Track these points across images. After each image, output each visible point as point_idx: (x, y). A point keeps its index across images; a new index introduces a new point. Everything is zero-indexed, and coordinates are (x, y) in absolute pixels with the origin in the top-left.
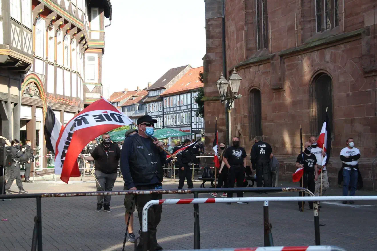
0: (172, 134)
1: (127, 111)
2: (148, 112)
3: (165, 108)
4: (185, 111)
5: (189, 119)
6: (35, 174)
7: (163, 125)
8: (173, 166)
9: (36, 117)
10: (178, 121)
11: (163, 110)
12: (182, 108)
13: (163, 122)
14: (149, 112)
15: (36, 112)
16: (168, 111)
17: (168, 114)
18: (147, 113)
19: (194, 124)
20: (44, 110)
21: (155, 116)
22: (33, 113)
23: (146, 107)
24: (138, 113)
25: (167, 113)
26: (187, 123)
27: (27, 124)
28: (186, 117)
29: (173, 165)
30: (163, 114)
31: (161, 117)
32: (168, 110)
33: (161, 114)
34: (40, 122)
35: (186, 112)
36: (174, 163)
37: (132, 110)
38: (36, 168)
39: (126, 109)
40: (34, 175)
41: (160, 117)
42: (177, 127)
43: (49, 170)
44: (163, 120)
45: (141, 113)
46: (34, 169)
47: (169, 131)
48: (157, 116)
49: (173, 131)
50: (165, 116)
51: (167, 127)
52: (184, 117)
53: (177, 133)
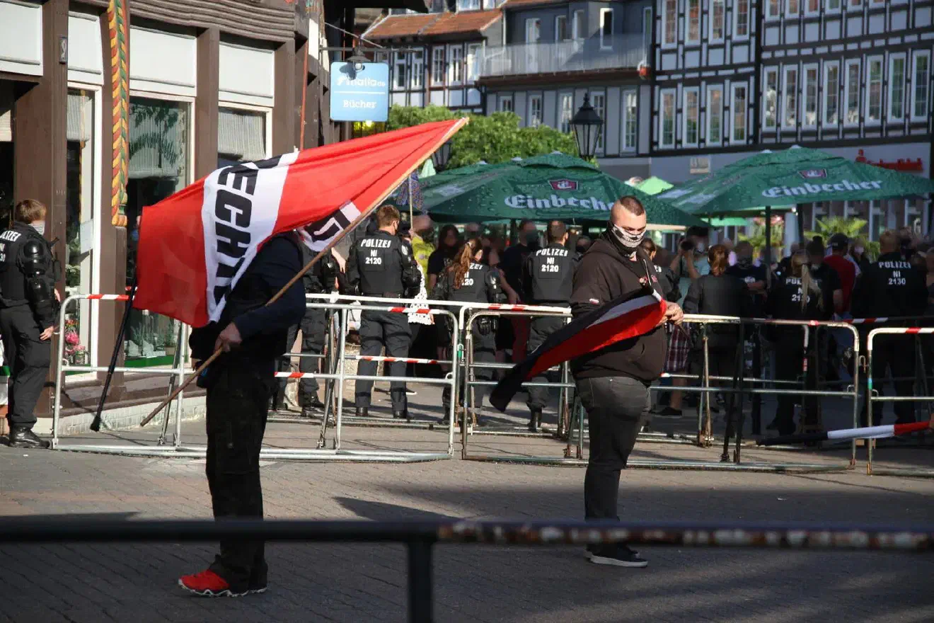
1: (539, 41)
2: (664, 46)
3: (771, 25)
4: (895, 41)
5: (918, 91)
6: (61, 403)
7: (757, 125)
8: (863, 384)
9: (70, 64)
10: (853, 105)
11: (758, 35)
12: (877, 25)
13: (756, 106)
14: (674, 46)
15: (66, 38)
16: (788, 42)
17: (787, 60)
18: (658, 51)
20: (112, 25)
21: (705, 74)
22: (54, 38)
23: (656, 18)
24: (606, 54)
25: (779, 54)
26: (907, 116)
27: (19, 103)
28: (898, 80)
29: (863, 377)
30: (759, 62)
31: (745, 77)
32: (792, 35)
33: (745, 60)
34: (91, 94)
35: (901, 48)
36: (870, 365)
37: (566, 35)
38: (68, 368)
39: (532, 31)
40: (58, 407)
41: (736, 78)
42: (841, 139)
43: (134, 378)
44: (758, 94)
45: (622, 51)
46: (62, 368)
47: (814, 164)
48: (721, 73)
49: (839, 166)
50: (771, 75)
51: (776, 140)
52: (885, 83)
53: (863, 180)
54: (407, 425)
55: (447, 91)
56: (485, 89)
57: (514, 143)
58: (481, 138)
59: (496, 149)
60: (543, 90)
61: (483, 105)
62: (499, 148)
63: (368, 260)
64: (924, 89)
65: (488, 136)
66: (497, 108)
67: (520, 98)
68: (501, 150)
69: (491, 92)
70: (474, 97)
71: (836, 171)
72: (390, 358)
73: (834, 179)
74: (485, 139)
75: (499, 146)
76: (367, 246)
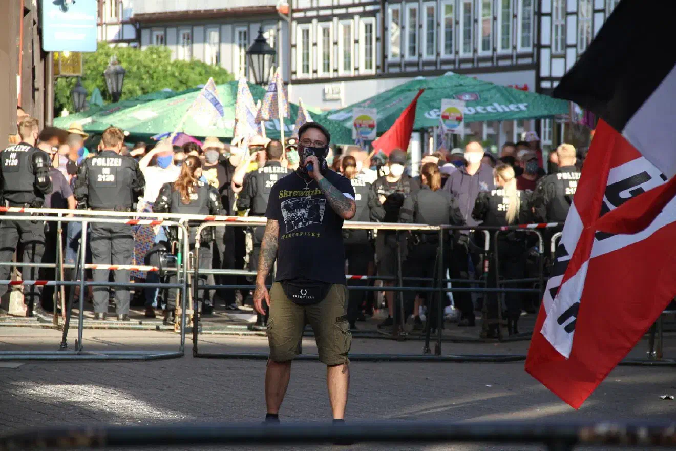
0: (489, 109)
5: (526, 27)
7: (384, 56)
19: (552, 57)
21: (337, 11)
26: (515, 47)
28: (506, 17)
30: (383, 1)
31: (372, 14)
41: (364, 14)
44: (384, 29)
47: (467, 88)
48: (351, 10)
49: (488, 90)
50: (396, 13)
51: (401, 70)
52: (495, 19)
53: (511, 102)
54: (139, 326)
55: (104, 26)
56: (140, 25)
57: (169, 73)
58: (138, 68)
59: (152, 79)
60: (193, 26)
61: (138, 39)
62: (155, 77)
63: (100, 178)
64: (529, 24)
65: (145, 67)
66: (151, 42)
67: (171, 32)
68: (157, 79)
69: (146, 27)
70: (130, 32)
71: (487, 95)
72: (114, 266)
73: (486, 102)
74: (143, 70)
75: (155, 76)
76: (99, 164)
